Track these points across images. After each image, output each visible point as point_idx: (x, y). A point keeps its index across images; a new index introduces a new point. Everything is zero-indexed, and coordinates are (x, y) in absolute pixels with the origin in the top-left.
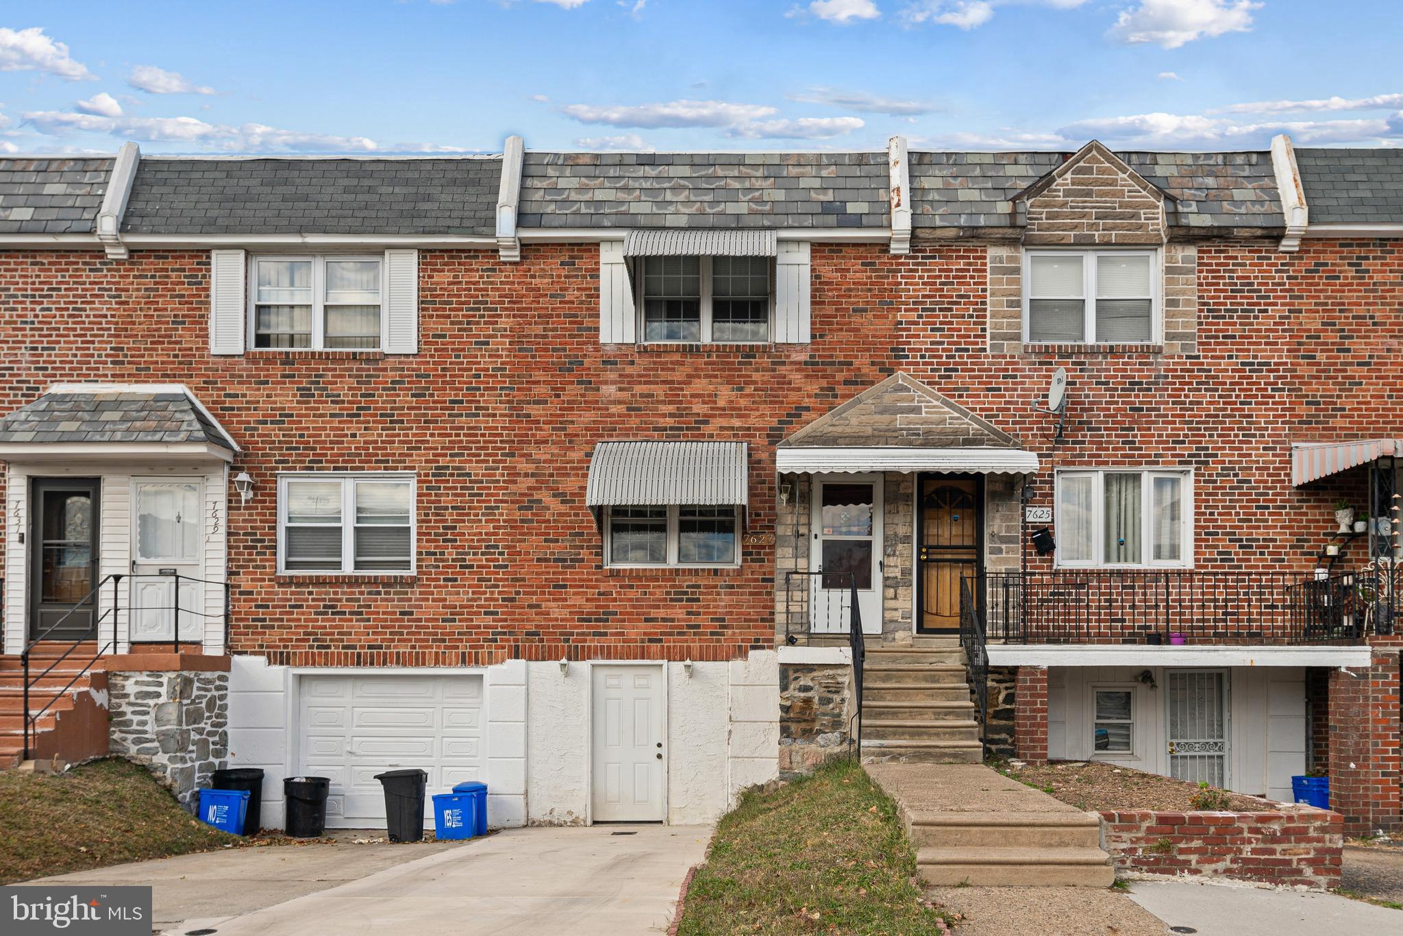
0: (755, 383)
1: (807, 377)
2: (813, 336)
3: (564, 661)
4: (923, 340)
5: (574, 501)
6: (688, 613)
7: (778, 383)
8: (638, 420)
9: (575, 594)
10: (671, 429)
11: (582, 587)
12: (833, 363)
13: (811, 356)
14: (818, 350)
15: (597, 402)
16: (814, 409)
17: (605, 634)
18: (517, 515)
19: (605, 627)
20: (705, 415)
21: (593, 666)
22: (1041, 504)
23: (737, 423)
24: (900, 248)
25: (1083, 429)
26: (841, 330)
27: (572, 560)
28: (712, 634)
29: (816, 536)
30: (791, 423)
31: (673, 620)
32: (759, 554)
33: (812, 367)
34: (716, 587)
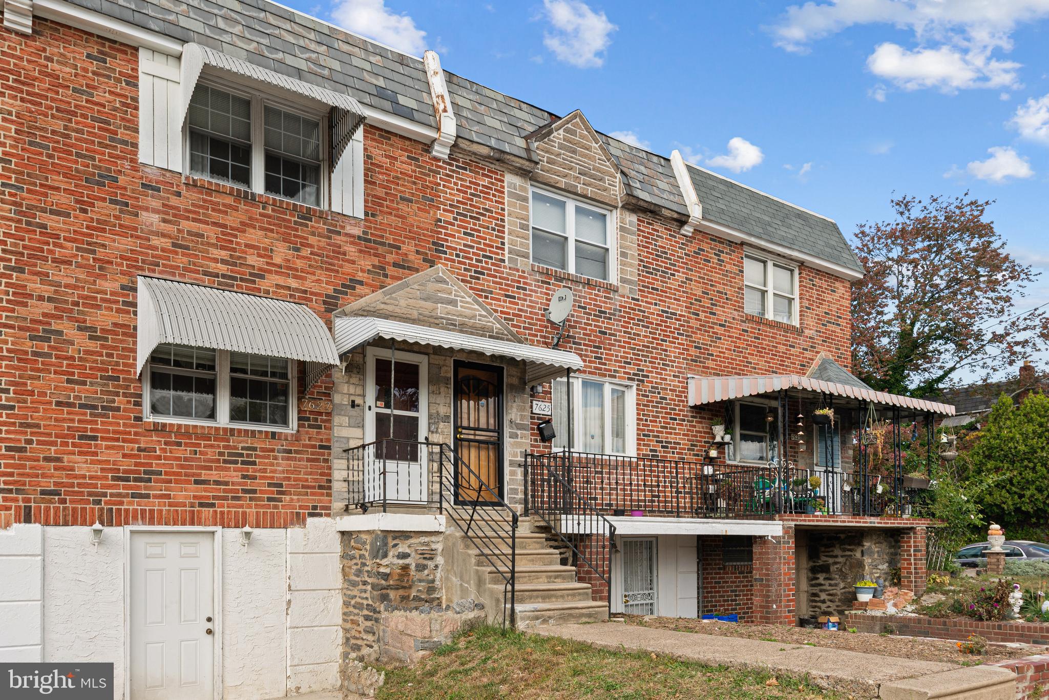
0: (311, 246)
1: (361, 251)
2: (366, 214)
3: (97, 526)
4: (458, 241)
5: (106, 339)
6: (244, 477)
7: (334, 251)
8: (185, 259)
9: (108, 447)
10: (224, 276)
11: (117, 440)
12: (383, 244)
13: (365, 233)
14: (370, 228)
15: (136, 229)
16: (367, 284)
17: (147, 496)
18: (28, 346)
19: (146, 488)
20: (260, 269)
21: (132, 532)
22: (543, 399)
23: (293, 283)
24: (441, 151)
25: (570, 342)
26: (391, 213)
27: (103, 408)
28: (269, 499)
29: (370, 408)
30: (346, 294)
31: (227, 483)
32: (316, 420)
33: (367, 243)
34: (273, 450)
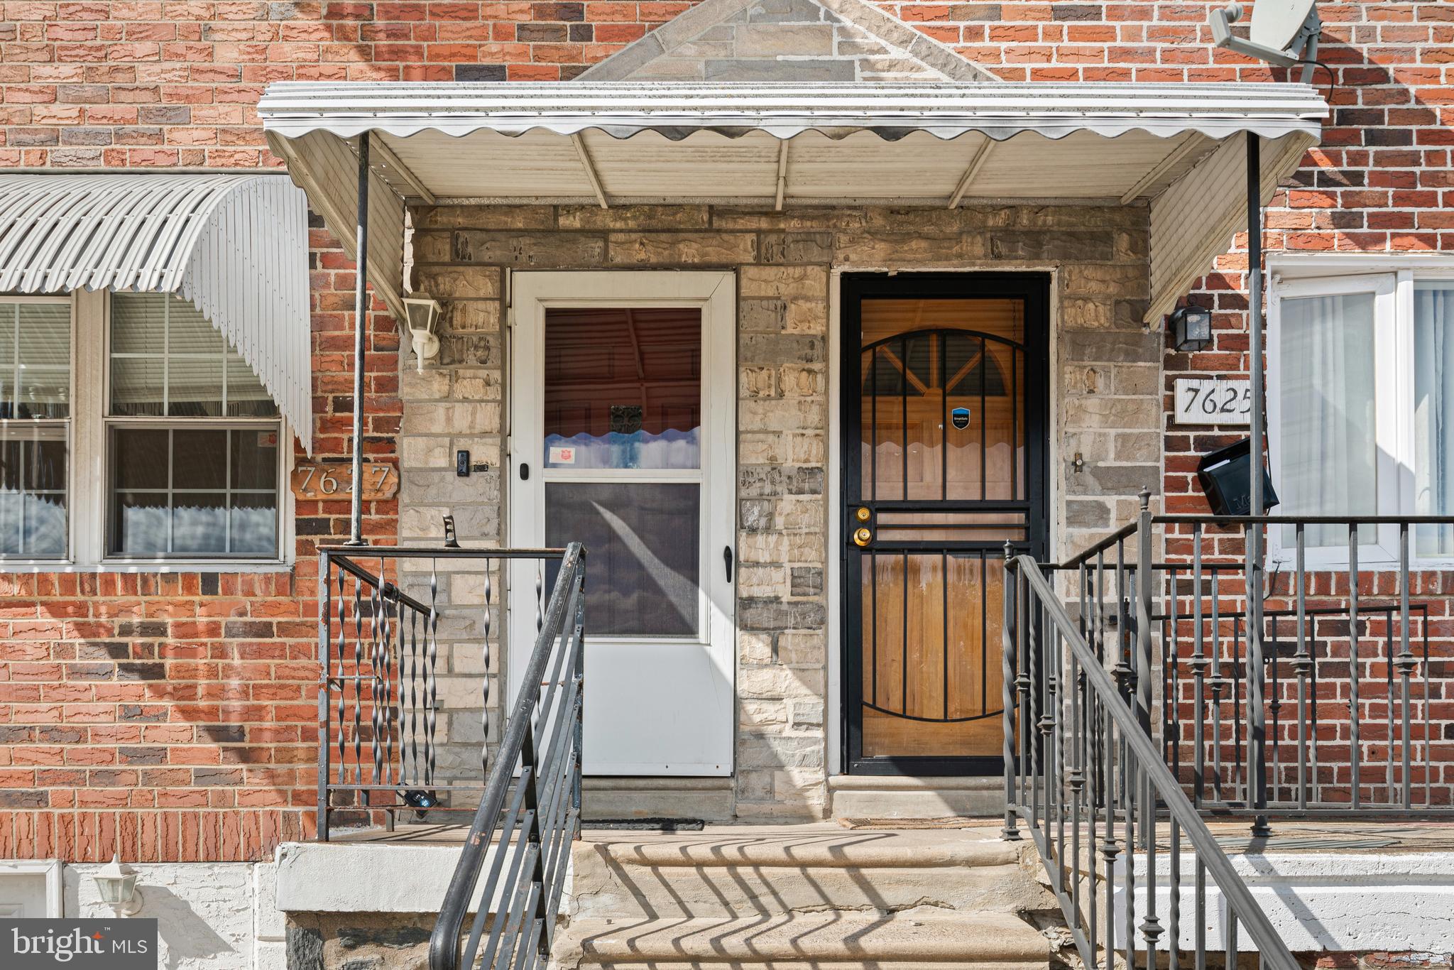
22: (1228, 369)
25: (1353, 138)
28: (201, 776)
29: (525, 472)
